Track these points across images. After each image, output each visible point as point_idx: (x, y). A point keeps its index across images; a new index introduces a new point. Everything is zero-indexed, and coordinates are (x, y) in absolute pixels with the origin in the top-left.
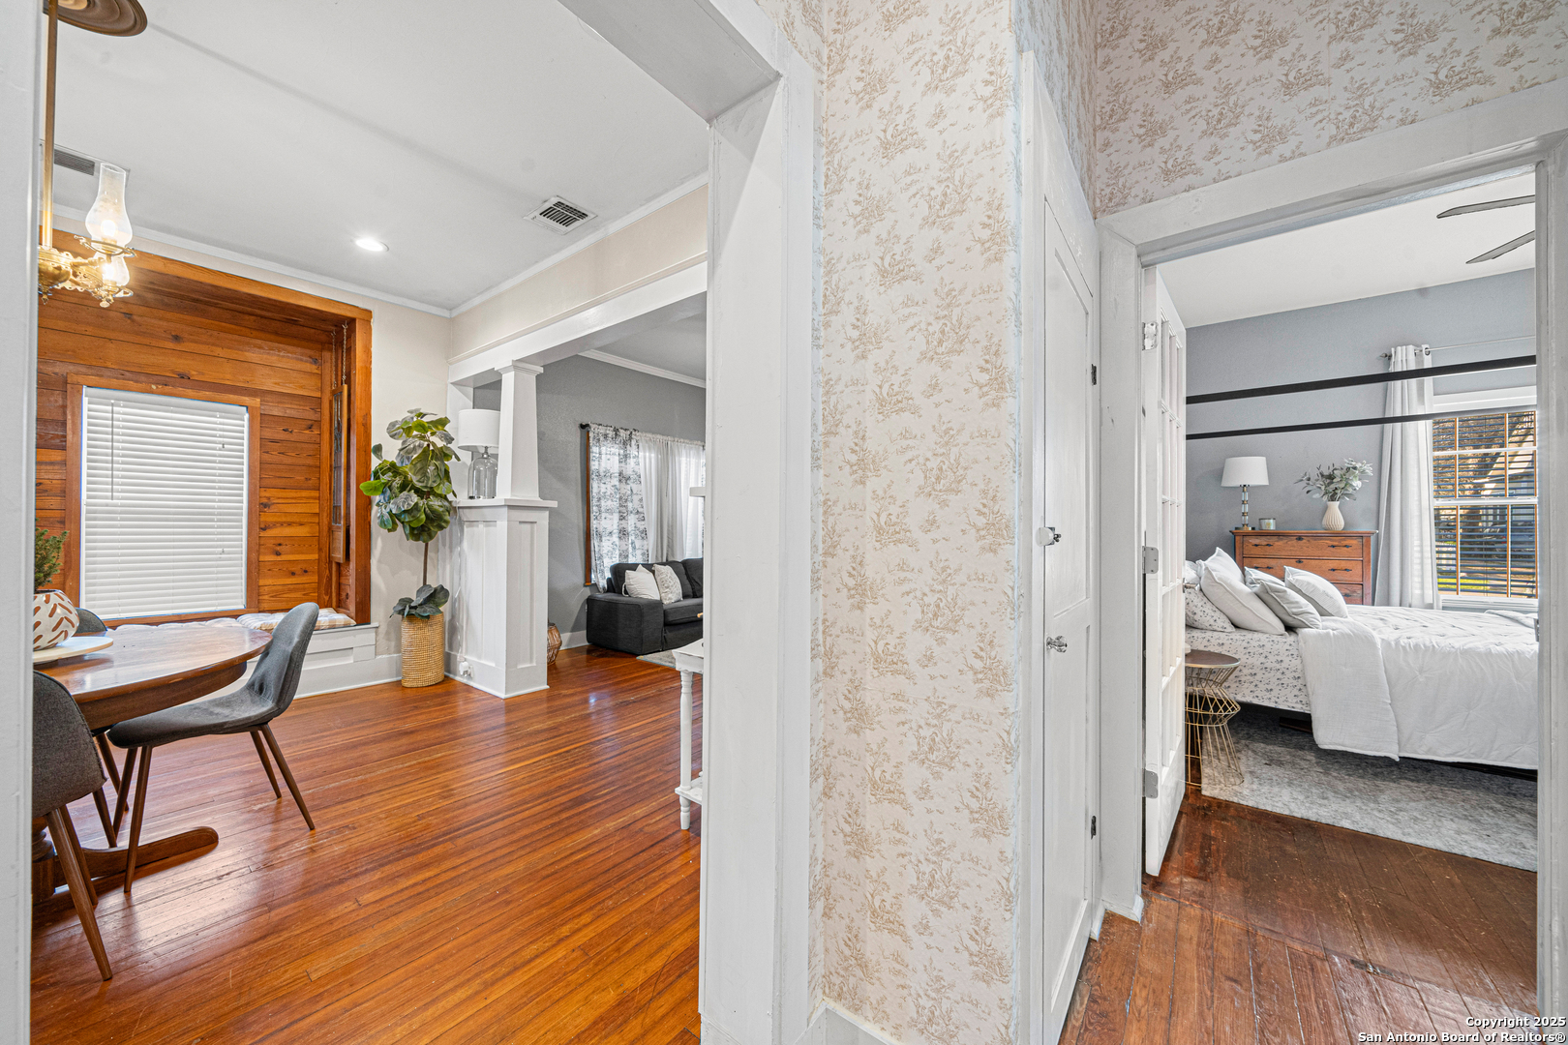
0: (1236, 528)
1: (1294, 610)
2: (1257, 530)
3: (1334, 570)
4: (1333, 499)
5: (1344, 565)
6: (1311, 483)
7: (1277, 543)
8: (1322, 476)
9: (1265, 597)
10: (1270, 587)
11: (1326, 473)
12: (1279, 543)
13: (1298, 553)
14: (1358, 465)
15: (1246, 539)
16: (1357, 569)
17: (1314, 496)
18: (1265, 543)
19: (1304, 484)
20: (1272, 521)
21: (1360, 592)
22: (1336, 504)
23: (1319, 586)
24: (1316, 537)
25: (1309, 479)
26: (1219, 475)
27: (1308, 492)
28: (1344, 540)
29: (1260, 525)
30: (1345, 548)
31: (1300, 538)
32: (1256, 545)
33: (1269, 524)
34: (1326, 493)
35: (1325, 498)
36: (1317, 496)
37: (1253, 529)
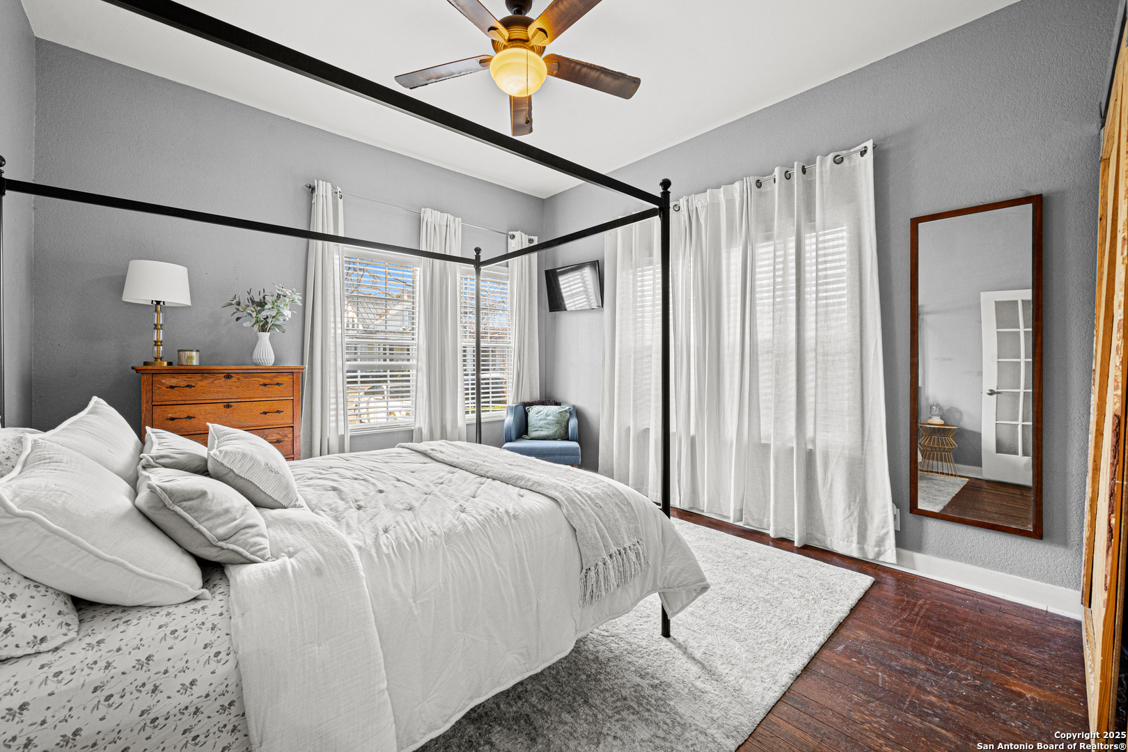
0: (146, 364)
1: (221, 531)
2: (175, 366)
3: (265, 413)
4: (263, 329)
5: (276, 406)
6: (240, 308)
7: (200, 383)
8: (253, 302)
9: (158, 517)
10: (170, 493)
11: (257, 299)
12: (202, 384)
13: (227, 395)
14: (288, 293)
15: (156, 378)
16: (288, 411)
17: (245, 325)
18: (184, 384)
19: (233, 309)
20: (194, 354)
21: (290, 436)
22: (265, 336)
23: (259, 457)
24: (248, 374)
25: (239, 304)
26: (119, 284)
27: (238, 319)
28: (275, 377)
29: (179, 358)
30: (277, 387)
31: (228, 376)
32: (172, 387)
33: (191, 358)
34: (257, 322)
35: (256, 328)
36: (247, 324)
37: (170, 364)
